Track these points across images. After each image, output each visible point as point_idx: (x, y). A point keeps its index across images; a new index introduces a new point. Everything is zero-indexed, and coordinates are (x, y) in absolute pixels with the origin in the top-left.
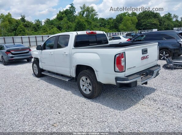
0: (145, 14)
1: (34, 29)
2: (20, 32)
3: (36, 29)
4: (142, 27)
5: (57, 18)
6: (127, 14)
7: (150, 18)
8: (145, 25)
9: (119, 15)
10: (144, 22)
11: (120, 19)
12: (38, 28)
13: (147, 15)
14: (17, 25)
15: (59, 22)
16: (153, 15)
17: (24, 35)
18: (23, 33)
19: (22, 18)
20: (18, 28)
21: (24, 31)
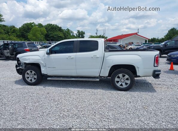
0: (52, 27)
4: (50, 38)
6: (33, 25)
7: (57, 31)
8: (53, 36)
9: (26, 24)
10: (51, 34)
11: (28, 28)
13: (53, 28)
16: (58, 28)
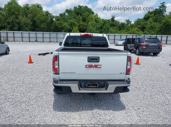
1: (119, 28)
2: (105, 30)
3: (120, 28)
5: (144, 18)
12: (123, 28)
14: (104, 24)
15: (145, 22)
17: (107, 33)
18: (107, 31)
19: (112, 18)
20: (104, 27)
21: (108, 29)
